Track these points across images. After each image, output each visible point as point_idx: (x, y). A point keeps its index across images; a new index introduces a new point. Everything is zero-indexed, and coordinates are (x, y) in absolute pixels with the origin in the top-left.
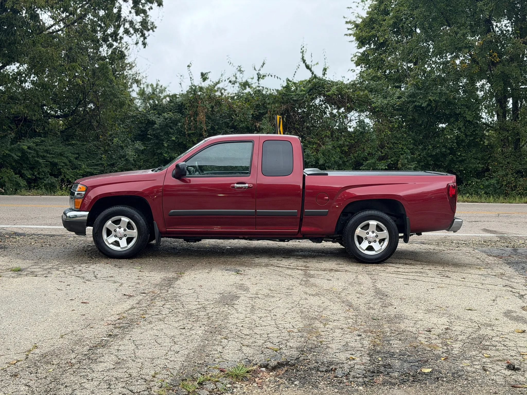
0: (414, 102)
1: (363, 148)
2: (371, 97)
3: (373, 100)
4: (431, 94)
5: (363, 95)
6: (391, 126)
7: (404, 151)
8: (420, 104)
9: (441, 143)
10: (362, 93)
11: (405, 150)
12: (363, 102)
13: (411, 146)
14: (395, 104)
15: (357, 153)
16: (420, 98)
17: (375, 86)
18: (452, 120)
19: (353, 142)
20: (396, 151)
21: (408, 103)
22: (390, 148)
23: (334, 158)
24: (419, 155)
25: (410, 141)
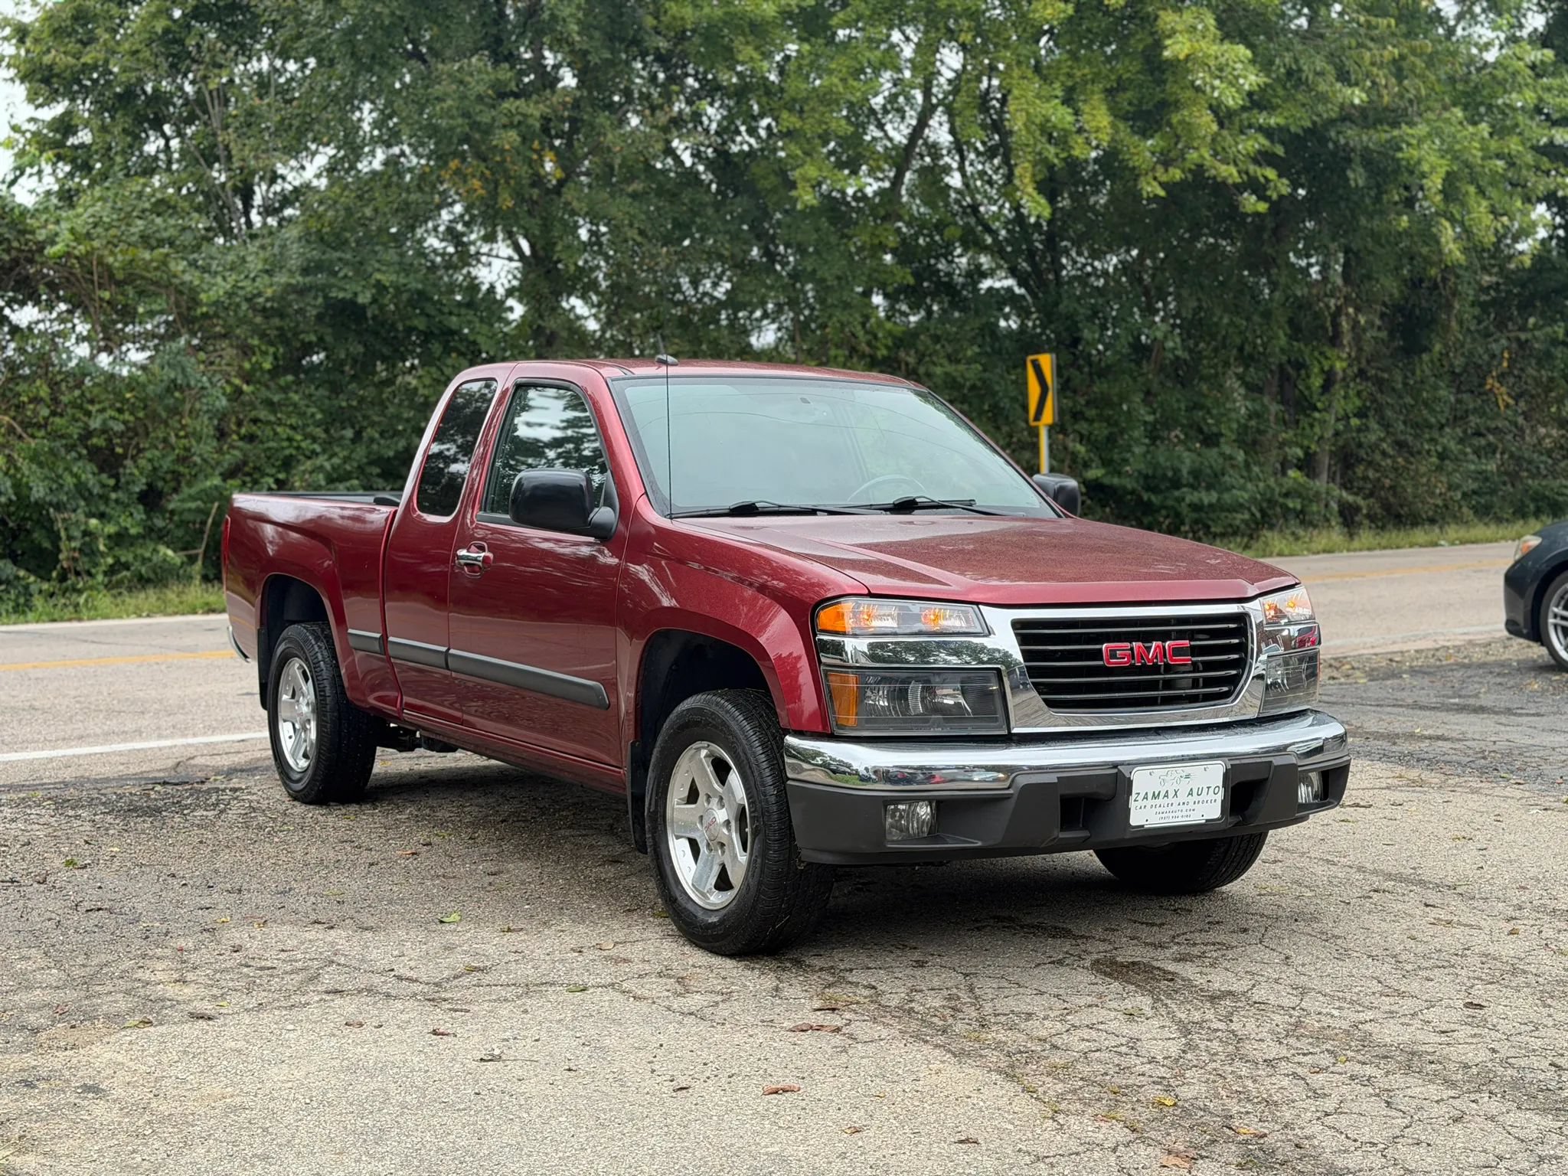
0: (323, 289)
1: (165, 440)
2: (178, 266)
3: (187, 277)
4: (377, 265)
5: (152, 261)
6: (247, 365)
7: (298, 448)
8: (349, 296)
9: (408, 420)
10: (147, 255)
11: (303, 445)
12: (156, 283)
13: (319, 432)
14: (260, 295)
15: (148, 454)
16: (346, 276)
17: (172, 232)
18: (436, 348)
19: (132, 418)
20: (269, 449)
21: (301, 291)
22: (251, 438)
23: (75, 476)
24: (346, 460)
25: (313, 415)
